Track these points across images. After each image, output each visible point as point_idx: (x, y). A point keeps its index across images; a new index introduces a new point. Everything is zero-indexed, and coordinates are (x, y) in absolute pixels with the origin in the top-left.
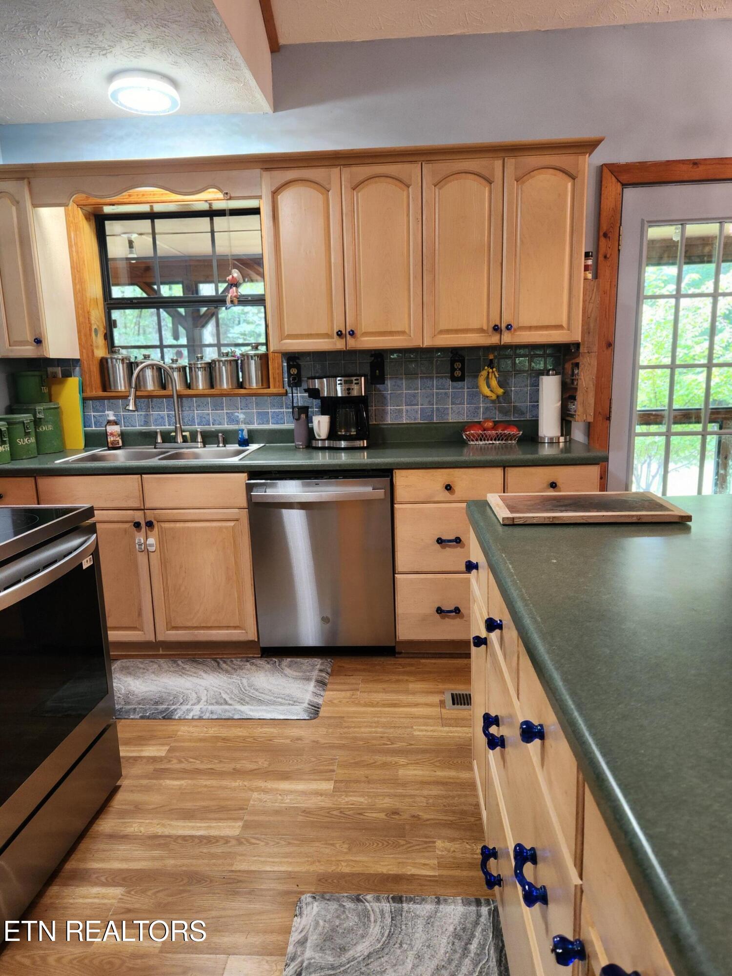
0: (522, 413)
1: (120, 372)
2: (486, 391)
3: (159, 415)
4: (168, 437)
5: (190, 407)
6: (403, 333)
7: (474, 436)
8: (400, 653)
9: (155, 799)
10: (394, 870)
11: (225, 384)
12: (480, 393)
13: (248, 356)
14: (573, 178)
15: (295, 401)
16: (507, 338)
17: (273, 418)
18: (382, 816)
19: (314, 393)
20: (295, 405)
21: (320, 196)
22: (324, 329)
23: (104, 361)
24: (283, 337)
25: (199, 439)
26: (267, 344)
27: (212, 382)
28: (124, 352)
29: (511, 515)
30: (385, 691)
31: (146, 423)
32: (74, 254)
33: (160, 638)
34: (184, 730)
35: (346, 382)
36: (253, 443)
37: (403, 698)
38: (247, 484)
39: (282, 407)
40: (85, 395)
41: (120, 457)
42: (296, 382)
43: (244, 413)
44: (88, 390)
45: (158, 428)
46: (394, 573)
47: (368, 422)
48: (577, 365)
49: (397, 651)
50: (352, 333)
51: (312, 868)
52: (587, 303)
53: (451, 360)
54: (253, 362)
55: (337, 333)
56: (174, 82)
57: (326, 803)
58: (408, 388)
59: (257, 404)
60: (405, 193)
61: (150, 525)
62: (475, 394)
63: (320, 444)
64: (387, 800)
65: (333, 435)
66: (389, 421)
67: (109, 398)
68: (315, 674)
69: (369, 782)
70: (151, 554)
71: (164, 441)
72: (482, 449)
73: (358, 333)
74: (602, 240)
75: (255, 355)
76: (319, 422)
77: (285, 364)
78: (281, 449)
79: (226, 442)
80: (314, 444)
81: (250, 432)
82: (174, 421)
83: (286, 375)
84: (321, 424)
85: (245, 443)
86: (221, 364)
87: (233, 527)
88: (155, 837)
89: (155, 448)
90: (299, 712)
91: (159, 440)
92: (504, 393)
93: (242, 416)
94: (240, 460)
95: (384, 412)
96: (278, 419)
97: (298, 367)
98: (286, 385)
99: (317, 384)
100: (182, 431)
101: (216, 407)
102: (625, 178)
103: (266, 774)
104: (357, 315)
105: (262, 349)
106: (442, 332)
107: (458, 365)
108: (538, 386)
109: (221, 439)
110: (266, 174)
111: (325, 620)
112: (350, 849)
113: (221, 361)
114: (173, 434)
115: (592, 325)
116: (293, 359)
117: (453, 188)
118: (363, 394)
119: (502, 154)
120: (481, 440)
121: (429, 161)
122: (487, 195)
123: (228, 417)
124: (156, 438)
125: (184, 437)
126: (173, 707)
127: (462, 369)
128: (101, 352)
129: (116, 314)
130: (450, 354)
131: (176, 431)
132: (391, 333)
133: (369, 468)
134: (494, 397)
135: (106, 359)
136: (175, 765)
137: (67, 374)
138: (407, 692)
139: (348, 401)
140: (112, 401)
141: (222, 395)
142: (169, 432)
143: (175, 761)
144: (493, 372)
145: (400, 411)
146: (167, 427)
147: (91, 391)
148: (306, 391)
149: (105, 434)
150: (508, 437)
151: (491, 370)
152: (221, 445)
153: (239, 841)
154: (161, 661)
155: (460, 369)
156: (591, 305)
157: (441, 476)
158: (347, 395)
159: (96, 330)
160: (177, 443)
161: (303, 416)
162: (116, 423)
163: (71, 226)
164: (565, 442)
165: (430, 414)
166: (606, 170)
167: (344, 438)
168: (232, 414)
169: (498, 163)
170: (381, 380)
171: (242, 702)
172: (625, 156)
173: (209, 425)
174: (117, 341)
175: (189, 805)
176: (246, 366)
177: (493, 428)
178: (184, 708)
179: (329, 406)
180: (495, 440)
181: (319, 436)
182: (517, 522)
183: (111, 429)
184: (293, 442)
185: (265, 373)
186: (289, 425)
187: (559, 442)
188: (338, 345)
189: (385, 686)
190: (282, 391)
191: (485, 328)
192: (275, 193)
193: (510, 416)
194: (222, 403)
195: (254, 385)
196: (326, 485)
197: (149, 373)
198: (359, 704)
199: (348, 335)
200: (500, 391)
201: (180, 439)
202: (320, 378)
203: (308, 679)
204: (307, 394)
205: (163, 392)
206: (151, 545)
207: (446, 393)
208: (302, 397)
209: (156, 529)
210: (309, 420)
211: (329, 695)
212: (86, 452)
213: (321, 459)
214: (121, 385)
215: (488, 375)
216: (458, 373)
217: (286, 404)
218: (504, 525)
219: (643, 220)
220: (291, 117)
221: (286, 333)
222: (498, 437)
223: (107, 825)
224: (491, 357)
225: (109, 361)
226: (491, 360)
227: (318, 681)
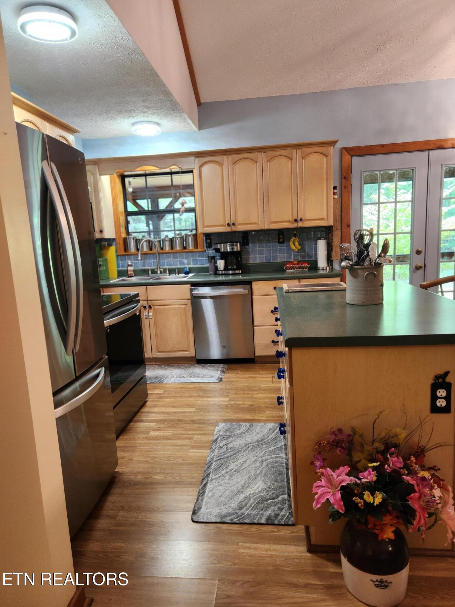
0: (311, 257)
1: (132, 244)
2: (293, 248)
3: (149, 262)
4: (153, 272)
5: (163, 258)
6: (256, 223)
7: (288, 268)
8: (257, 362)
9: (161, 403)
10: (251, 418)
11: (178, 247)
12: (291, 249)
13: (188, 235)
14: (327, 156)
15: (209, 254)
16: (301, 224)
17: (199, 262)
18: (247, 406)
19: (217, 250)
20: (209, 256)
21: (220, 168)
22: (222, 223)
23: (126, 239)
24: (204, 227)
25: (167, 272)
26: (196, 229)
27: (172, 247)
28: (133, 234)
29: (288, 289)
30: (250, 374)
31: (144, 266)
32: (114, 193)
33: (154, 356)
34: (168, 386)
35: (231, 245)
36: (190, 273)
37: (257, 376)
38: (190, 289)
39: (203, 257)
40: (118, 254)
41: (134, 280)
42: (209, 246)
43: (187, 260)
44: (119, 251)
45: (150, 268)
46: (253, 326)
47: (241, 262)
48: (332, 235)
49: (255, 361)
50: (234, 224)
51: (222, 418)
52: (335, 208)
53: (278, 234)
54: (190, 238)
55: (227, 224)
56: (158, 124)
57: (227, 403)
58: (259, 247)
59: (192, 256)
60: (255, 165)
61: (150, 307)
62: (289, 249)
63: (220, 272)
64: (249, 402)
65: (226, 268)
66: (251, 261)
67: (128, 255)
68: (220, 369)
69: (242, 398)
70: (150, 320)
71: (152, 273)
72: (292, 273)
73: (236, 224)
74: (344, 180)
75: (191, 234)
76: (220, 263)
77: (205, 238)
78: (204, 275)
79: (179, 273)
80: (218, 272)
81: (189, 268)
82: (156, 264)
83: (205, 243)
84: (221, 264)
85: (187, 273)
86: (176, 239)
87: (185, 307)
88: (164, 412)
89: (148, 276)
90: (214, 380)
91: (150, 273)
92: (301, 248)
93: (186, 261)
94: (187, 279)
95: (249, 258)
96: (202, 262)
97: (210, 239)
98: (205, 247)
99: (219, 246)
100: (160, 269)
101: (175, 258)
102: (352, 153)
103: (203, 397)
104: (236, 216)
105: (194, 232)
106: (272, 222)
107: (281, 236)
108: (317, 245)
109: (177, 272)
110: (197, 159)
111: (224, 347)
112: (235, 414)
113: (176, 237)
114: (156, 270)
115: (337, 218)
116: (208, 236)
117: (276, 162)
118: (239, 250)
119: (296, 148)
120: (292, 269)
121: (265, 152)
122: (290, 165)
123: (180, 262)
124: (148, 272)
125: (161, 271)
126: (163, 379)
127: (283, 238)
128: (124, 235)
129: (130, 218)
130: (278, 232)
131: (157, 269)
132: (250, 224)
133: (241, 281)
134: (297, 250)
135: (127, 238)
136: (167, 395)
137: (110, 245)
138: (259, 374)
139: (232, 253)
140: (129, 256)
141: (176, 252)
142: (154, 270)
143: (167, 394)
144: (296, 239)
145: (256, 258)
146: (153, 267)
147: (120, 252)
148: (214, 249)
149: (127, 271)
150: (303, 268)
151: (295, 238)
152: (177, 274)
153: (195, 412)
154: (155, 366)
155: (282, 238)
156: (337, 209)
157: (272, 284)
158: (232, 251)
159: (122, 226)
160: (158, 274)
161: (213, 260)
162: (131, 266)
163: (112, 181)
164: (329, 269)
165: (269, 258)
166: (344, 150)
167: (231, 269)
168: (182, 261)
169: (294, 151)
170: (247, 244)
171: (191, 377)
172: (352, 143)
173: (171, 266)
174: (130, 230)
175: (175, 405)
176: (187, 239)
177: (297, 264)
178: (167, 379)
179: (224, 256)
180: (298, 269)
181: (220, 269)
182: (290, 291)
183: (130, 268)
184: (209, 272)
185: (195, 242)
186: (206, 265)
187: (326, 269)
188: (228, 229)
189: (250, 372)
190: (203, 250)
191: (291, 220)
192: (201, 167)
193: (305, 258)
194: (177, 256)
195: (191, 248)
196: (224, 288)
197: (145, 244)
198: (239, 378)
199: (232, 225)
200: (299, 247)
201: (159, 272)
202: (220, 243)
203: (218, 370)
204: (214, 251)
205: (151, 252)
206: (151, 316)
207: (276, 249)
208: (212, 252)
209: (152, 309)
210: (215, 262)
211: (226, 375)
212: (118, 278)
213: (220, 278)
214: (133, 249)
215: (294, 241)
216: (281, 240)
217: (205, 256)
218: (285, 292)
219: (361, 171)
220: (205, 132)
221: (205, 225)
222: (299, 268)
223: (145, 409)
224: (295, 232)
225: (128, 239)
226: (295, 234)
227: (221, 371)
